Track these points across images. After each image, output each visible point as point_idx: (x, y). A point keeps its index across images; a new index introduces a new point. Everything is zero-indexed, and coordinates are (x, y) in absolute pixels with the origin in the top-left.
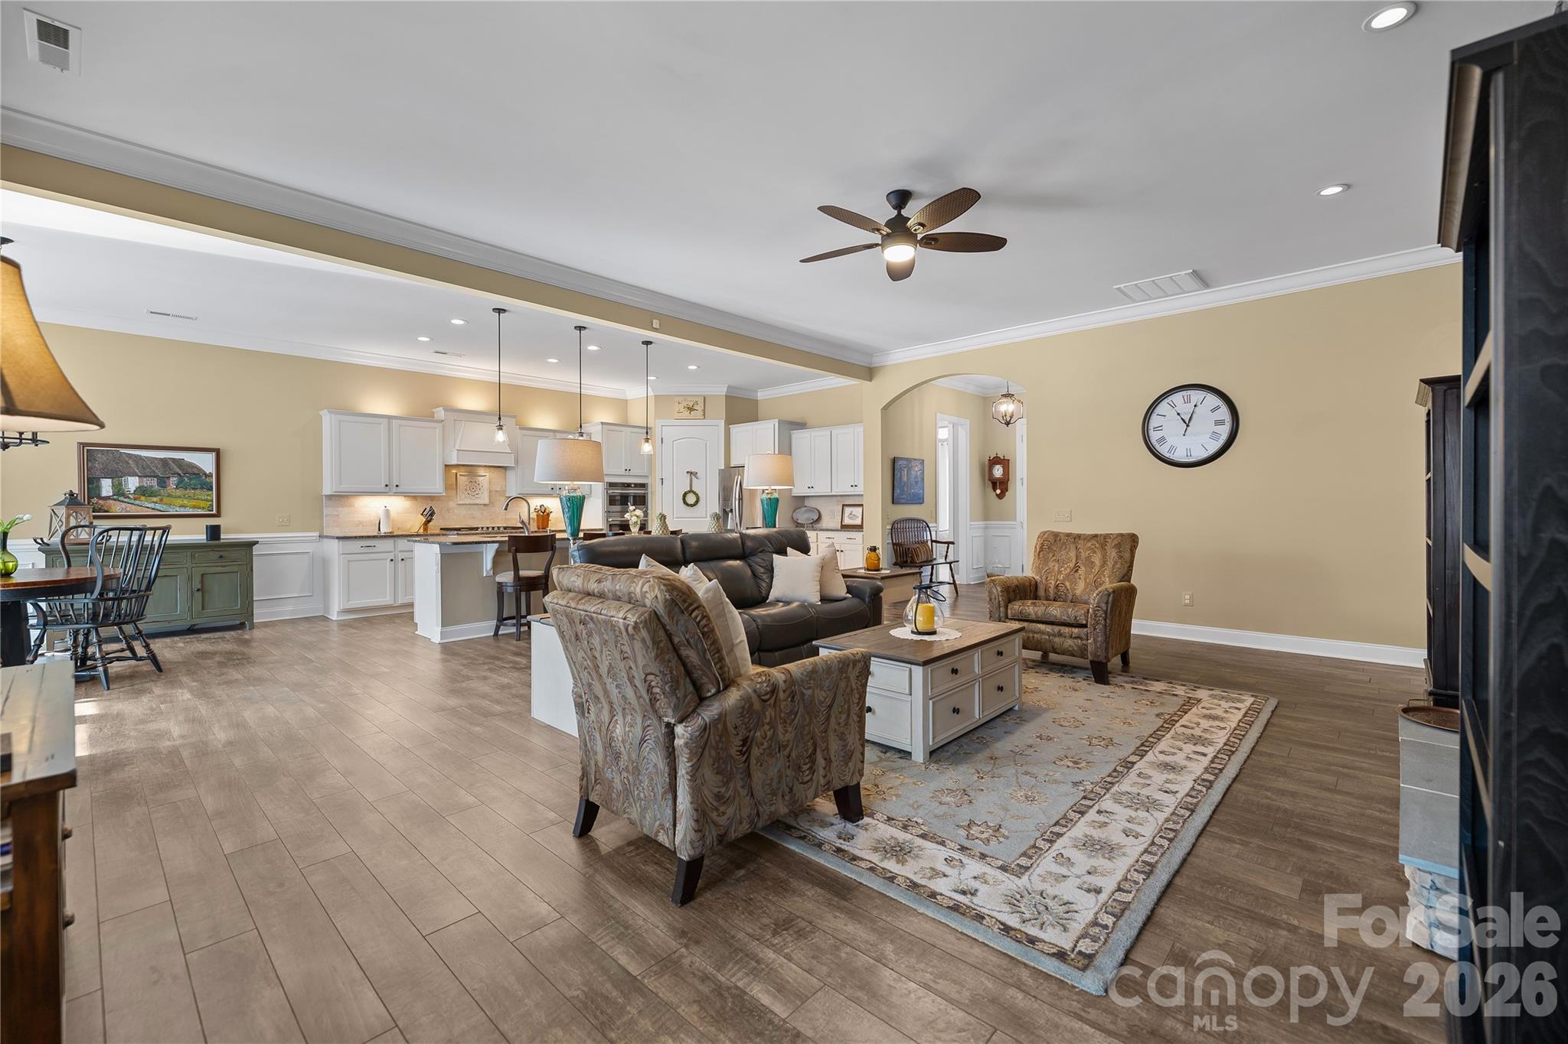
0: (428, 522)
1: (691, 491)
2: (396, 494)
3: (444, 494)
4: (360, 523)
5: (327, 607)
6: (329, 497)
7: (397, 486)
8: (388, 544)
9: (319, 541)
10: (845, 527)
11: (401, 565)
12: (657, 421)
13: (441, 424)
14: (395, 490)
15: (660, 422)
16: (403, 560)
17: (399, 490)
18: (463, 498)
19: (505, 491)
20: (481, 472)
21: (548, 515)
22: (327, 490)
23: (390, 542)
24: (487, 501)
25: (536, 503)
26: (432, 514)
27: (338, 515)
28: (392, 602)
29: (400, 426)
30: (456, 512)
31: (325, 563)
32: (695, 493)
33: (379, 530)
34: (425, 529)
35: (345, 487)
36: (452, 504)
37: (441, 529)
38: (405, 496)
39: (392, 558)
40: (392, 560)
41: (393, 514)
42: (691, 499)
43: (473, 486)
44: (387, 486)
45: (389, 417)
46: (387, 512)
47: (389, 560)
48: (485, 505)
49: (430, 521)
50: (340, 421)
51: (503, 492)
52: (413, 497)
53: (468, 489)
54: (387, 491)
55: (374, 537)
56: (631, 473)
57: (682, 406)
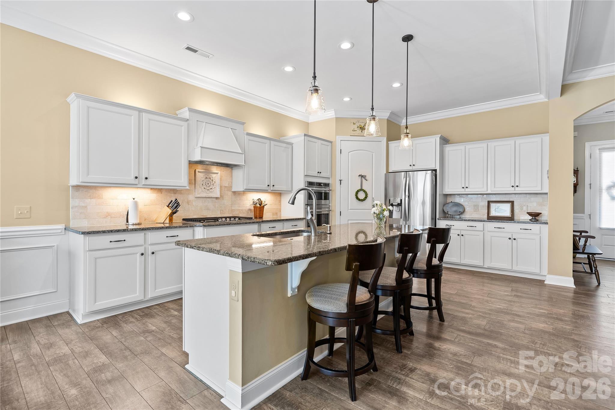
0: (173, 213)
1: (361, 190)
2: (145, 187)
3: (188, 188)
4: (108, 215)
5: (72, 303)
6: (77, 187)
7: (146, 178)
8: (138, 237)
9: (65, 234)
10: (491, 218)
11: (150, 258)
12: (337, 137)
13: (186, 123)
14: (144, 182)
15: (339, 138)
16: (153, 253)
17: (148, 182)
18: (200, 192)
19: (232, 187)
20: (214, 169)
21: (264, 207)
22: (74, 181)
23: (141, 235)
24: (218, 195)
25: (255, 196)
26: (178, 205)
27: (86, 207)
28: (141, 298)
29: (150, 120)
30: (194, 204)
31: (71, 255)
32: (365, 191)
33: (127, 222)
34: (171, 220)
35: (94, 178)
36: (191, 197)
37: (183, 220)
38: (151, 189)
39: (143, 252)
40: (142, 254)
41: (141, 206)
42: (361, 195)
43: (208, 183)
44: (136, 178)
45: (140, 111)
46: (136, 204)
47: (139, 255)
48: (217, 198)
49: (175, 213)
50: (88, 108)
51: (229, 188)
52: (159, 190)
53: (204, 184)
54: (137, 183)
55: (124, 230)
56: (321, 175)
57: (355, 126)
